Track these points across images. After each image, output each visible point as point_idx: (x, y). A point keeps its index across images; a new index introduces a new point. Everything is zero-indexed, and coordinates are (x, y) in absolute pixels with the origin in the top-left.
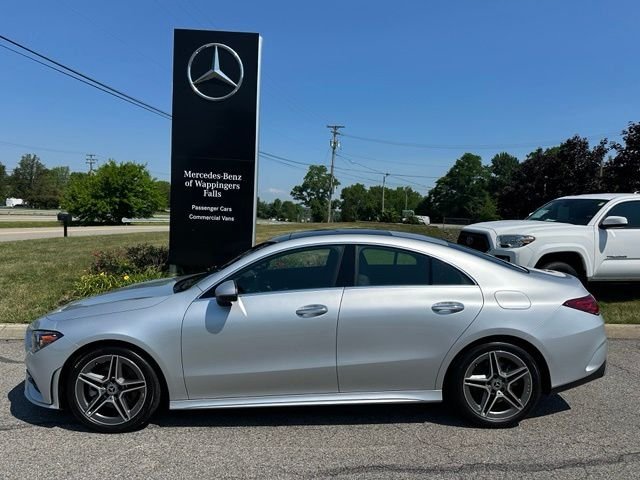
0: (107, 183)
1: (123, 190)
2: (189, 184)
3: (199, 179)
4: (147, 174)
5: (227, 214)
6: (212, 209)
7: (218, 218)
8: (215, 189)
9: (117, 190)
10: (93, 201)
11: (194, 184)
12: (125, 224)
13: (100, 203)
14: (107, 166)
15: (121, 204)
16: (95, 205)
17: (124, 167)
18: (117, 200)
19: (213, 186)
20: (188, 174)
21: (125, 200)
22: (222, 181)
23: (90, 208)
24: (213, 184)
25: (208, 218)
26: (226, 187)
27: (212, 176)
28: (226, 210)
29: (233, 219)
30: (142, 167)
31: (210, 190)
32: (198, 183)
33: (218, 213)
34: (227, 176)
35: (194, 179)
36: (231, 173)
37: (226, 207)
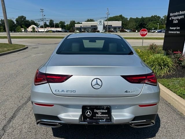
2: (170, 19)
5: (178, 30)
6: (175, 28)
7: (175, 32)
19: (176, 18)
20: (171, 14)
22: (179, 15)
25: (173, 32)
26: (179, 18)
27: (177, 14)
29: (179, 32)
31: (175, 20)
32: (173, 18)
33: (176, 30)
34: (181, 13)
35: (172, 16)
36: (182, 11)
37: (178, 27)
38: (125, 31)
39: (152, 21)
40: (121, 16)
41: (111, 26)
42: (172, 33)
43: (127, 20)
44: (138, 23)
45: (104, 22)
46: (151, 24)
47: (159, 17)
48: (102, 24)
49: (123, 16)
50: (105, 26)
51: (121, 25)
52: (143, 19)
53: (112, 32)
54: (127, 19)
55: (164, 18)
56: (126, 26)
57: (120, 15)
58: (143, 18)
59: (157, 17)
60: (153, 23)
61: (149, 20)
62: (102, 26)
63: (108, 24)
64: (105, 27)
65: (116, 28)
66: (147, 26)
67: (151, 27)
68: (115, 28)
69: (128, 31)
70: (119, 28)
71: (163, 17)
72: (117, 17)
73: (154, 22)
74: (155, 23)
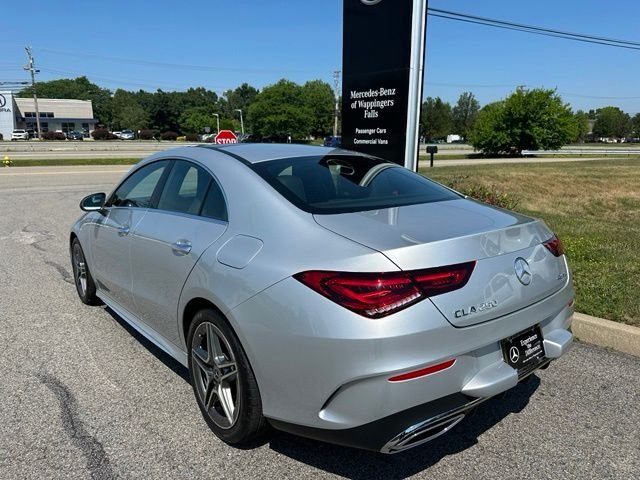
0: (510, 114)
1: (527, 120)
2: (354, 106)
3: (361, 99)
4: (558, 100)
5: (382, 136)
6: (371, 132)
7: (374, 142)
8: (374, 108)
9: (519, 120)
10: (494, 133)
11: (357, 105)
12: (525, 156)
13: (502, 134)
14: (514, 96)
15: (523, 135)
16: (495, 137)
17: (530, 95)
18: (519, 131)
19: (371, 104)
20: (354, 95)
21: (528, 131)
22: (380, 98)
23: (491, 141)
24: (372, 102)
25: (367, 142)
26: (382, 104)
27: (371, 93)
28: (381, 131)
29: (386, 142)
30: (551, 93)
31: (369, 110)
32: (361, 104)
33: (375, 136)
34: (383, 92)
35: (357, 99)
36: (386, 88)
37: (381, 128)
38: (115, 138)
39: (193, 105)
40: (83, 81)
41: (51, 115)
42: (365, 145)
43: (111, 99)
44: (149, 109)
45: (17, 100)
46: (194, 115)
47: (212, 95)
48: (6, 107)
49: (91, 82)
50: (23, 116)
51: (90, 115)
52: (162, 98)
53: (59, 138)
54: (108, 92)
55: (226, 99)
56: (110, 120)
57: (78, 80)
58: (164, 94)
59: (205, 93)
60: (200, 111)
61: (185, 102)
62: (10, 116)
63: (37, 108)
64: (23, 119)
65: (72, 125)
66: (184, 121)
67: (196, 124)
68: (68, 125)
69: (126, 136)
70: (85, 124)
71: (225, 94)
72: (67, 83)
73: (202, 108)
74: (204, 113)
